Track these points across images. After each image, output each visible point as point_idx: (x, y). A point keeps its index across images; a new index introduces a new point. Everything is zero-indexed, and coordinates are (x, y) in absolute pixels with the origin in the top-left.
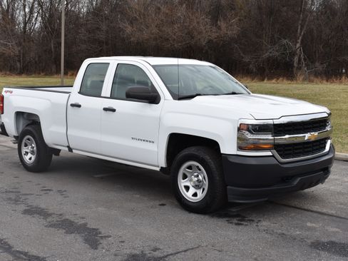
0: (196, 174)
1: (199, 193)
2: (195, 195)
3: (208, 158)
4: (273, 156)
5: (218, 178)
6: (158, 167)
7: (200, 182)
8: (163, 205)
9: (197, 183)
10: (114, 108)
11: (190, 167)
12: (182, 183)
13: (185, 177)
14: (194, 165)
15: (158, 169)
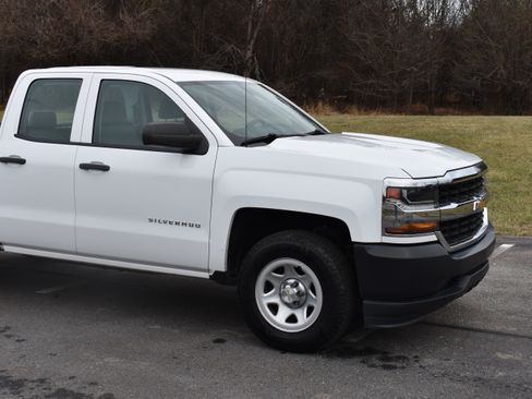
0: (292, 281)
1: (301, 315)
2: (292, 319)
3: (322, 251)
4: (438, 242)
5: (342, 287)
6: (208, 271)
7: (303, 295)
8: (219, 341)
9: (297, 298)
10: (106, 163)
11: (280, 270)
12: (264, 300)
13: (268, 287)
14: (288, 265)
15: (206, 275)
